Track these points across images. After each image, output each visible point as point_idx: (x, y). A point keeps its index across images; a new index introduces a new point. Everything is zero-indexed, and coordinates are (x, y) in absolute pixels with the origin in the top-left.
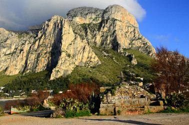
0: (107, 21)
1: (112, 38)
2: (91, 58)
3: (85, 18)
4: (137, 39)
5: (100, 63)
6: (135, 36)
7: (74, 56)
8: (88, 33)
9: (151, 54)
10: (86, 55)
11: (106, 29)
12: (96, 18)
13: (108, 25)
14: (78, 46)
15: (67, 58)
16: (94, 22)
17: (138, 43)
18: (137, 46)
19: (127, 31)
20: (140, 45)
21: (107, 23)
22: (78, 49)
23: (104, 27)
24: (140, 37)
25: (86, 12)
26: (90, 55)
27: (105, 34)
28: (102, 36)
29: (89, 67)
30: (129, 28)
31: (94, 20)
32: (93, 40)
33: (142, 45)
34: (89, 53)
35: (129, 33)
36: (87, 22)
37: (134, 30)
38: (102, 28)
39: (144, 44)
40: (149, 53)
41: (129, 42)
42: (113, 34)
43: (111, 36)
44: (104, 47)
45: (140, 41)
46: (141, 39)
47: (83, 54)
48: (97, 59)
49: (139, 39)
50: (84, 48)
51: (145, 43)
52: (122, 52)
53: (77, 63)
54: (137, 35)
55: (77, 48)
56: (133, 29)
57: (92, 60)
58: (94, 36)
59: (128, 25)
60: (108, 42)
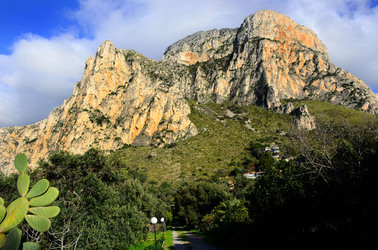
0: (243, 46)
1: (255, 80)
2: (170, 122)
3: (200, 52)
4: (324, 77)
5: (194, 132)
6: (317, 70)
7: (120, 121)
8: (198, 77)
9: (365, 107)
10: (156, 115)
11: (240, 63)
12: (222, 47)
13: (245, 53)
14: (136, 95)
15: (90, 125)
16: (218, 56)
17: (328, 84)
18: (326, 90)
19: (295, 60)
20: (333, 88)
21: (242, 51)
22: (136, 104)
23: (236, 60)
24: (333, 70)
25: (202, 41)
26: (168, 115)
27: (238, 74)
28: (233, 80)
29: (162, 146)
30: (301, 54)
31: (217, 52)
32: (211, 90)
33: (340, 89)
34: (166, 110)
35: (301, 65)
36: (204, 58)
37: (315, 57)
38: (232, 63)
39: (344, 85)
40: (360, 104)
41: (303, 85)
42: (258, 69)
43: (252, 75)
44: (236, 103)
45: (333, 80)
46: (335, 75)
47: (148, 114)
48: (186, 123)
49: (329, 75)
50: (153, 101)
51: (349, 82)
52: (278, 105)
53: (126, 139)
54: (323, 68)
55: (132, 101)
56: (312, 55)
57: (173, 127)
58: (213, 82)
59: (297, 47)
60: (247, 89)
